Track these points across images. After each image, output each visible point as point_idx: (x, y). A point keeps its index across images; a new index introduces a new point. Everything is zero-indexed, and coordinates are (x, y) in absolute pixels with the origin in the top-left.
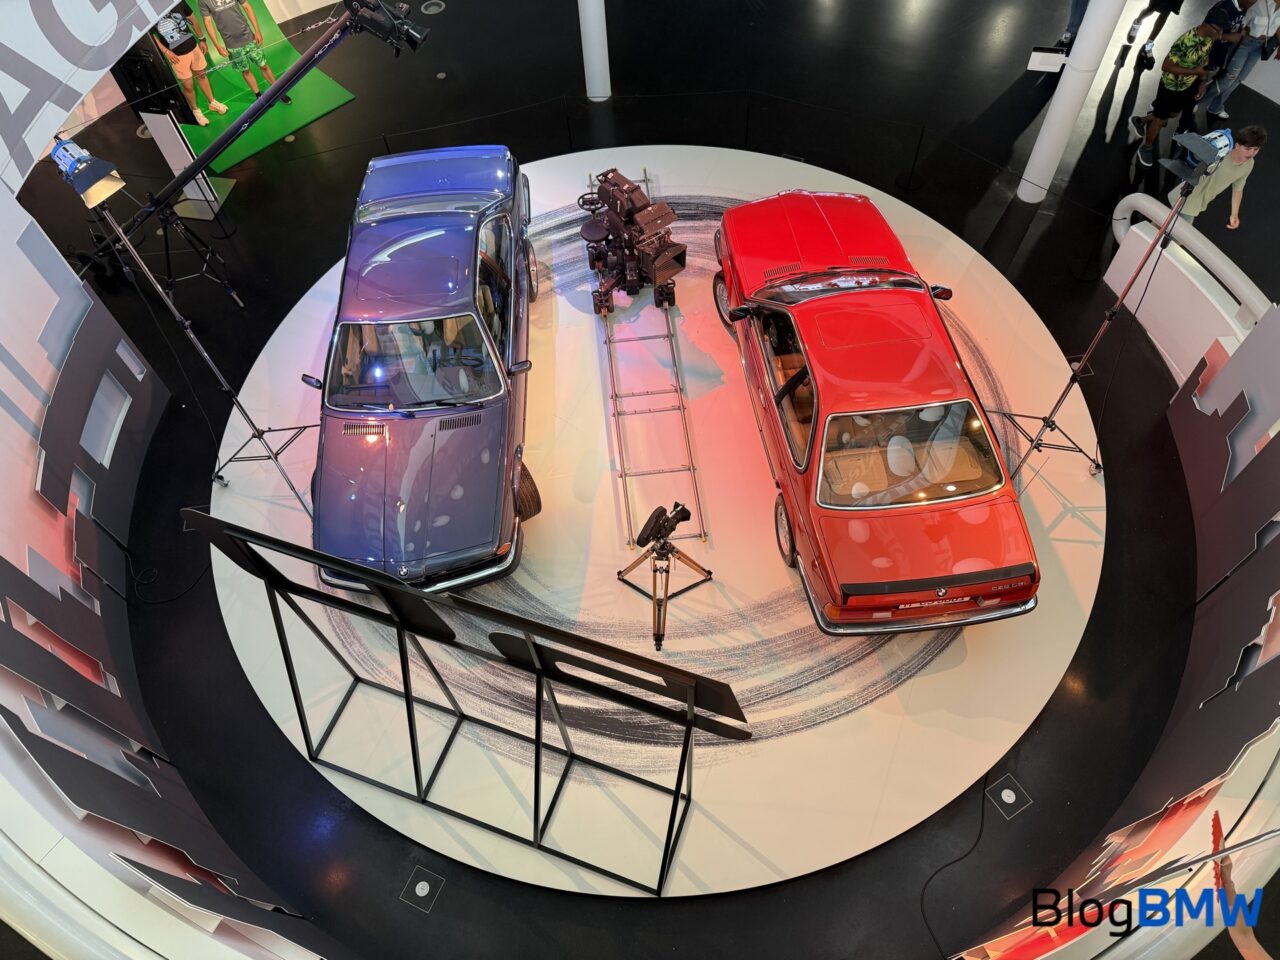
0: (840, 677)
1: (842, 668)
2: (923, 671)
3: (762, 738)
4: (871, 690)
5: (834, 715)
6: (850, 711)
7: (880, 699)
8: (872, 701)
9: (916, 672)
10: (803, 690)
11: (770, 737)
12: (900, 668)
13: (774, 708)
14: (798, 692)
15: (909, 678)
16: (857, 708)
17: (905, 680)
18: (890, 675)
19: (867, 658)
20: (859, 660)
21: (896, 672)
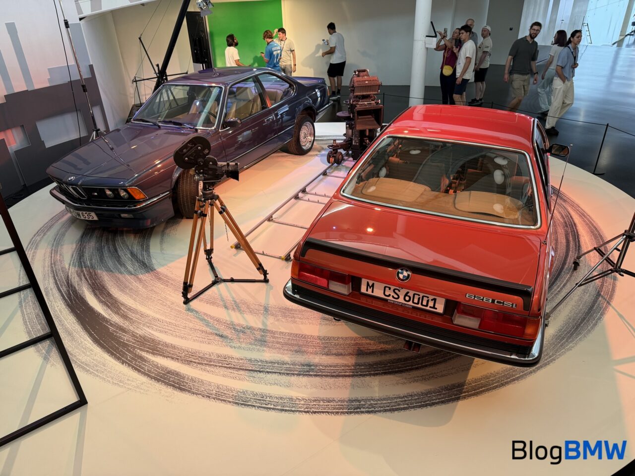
0: (304, 380)
1: (311, 375)
2: (388, 414)
3: (189, 391)
4: (322, 403)
5: (269, 406)
6: (286, 411)
7: (324, 415)
8: (315, 412)
9: (380, 411)
10: (261, 375)
11: (197, 394)
12: (366, 400)
13: (224, 376)
14: (255, 374)
15: (368, 412)
16: (293, 411)
17: (362, 412)
18: (351, 401)
19: (341, 379)
20: (333, 376)
21: (359, 401)
